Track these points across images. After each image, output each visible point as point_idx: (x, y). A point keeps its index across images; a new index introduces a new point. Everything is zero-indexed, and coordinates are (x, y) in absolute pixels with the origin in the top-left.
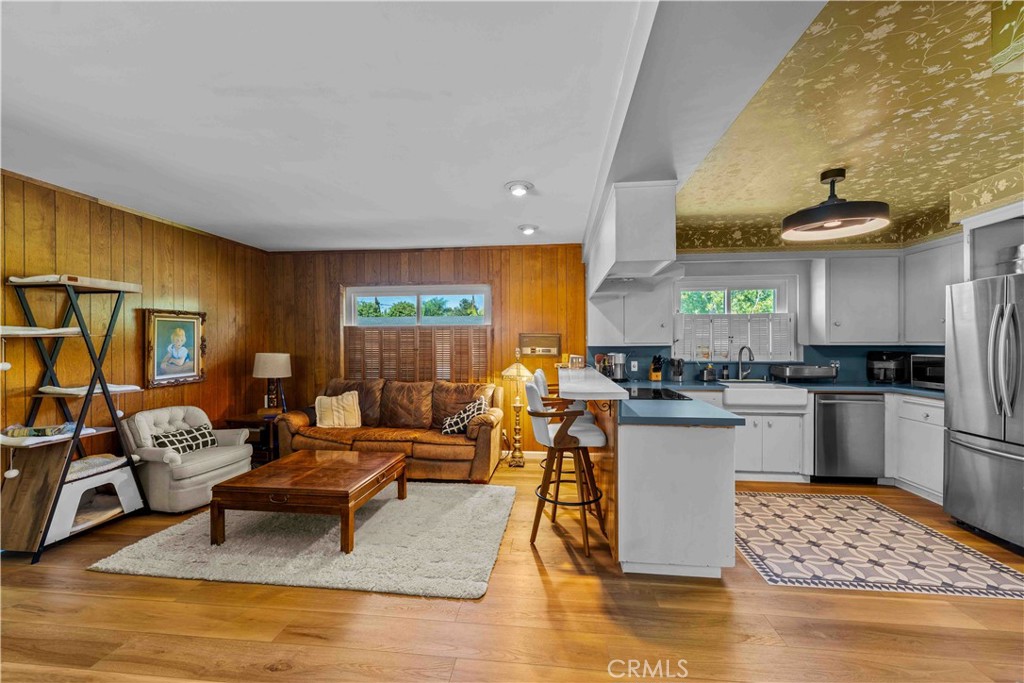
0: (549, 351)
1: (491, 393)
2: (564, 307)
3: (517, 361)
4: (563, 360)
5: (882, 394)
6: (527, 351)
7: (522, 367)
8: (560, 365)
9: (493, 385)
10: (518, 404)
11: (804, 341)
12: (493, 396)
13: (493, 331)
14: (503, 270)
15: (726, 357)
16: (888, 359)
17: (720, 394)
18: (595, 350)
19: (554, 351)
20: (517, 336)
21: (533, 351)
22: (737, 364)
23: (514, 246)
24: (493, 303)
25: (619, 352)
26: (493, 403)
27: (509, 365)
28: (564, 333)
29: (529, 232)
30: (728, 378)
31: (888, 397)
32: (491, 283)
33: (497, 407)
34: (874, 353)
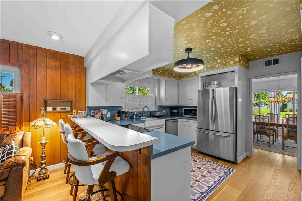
0: (66, 109)
1: (20, 138)
2: (74, 87)
3: (44, 116)
4: (73, 113)
5: (177, 119)
6: (50, 109)
7: (47, 119)
8: (72, 116)
9: (23, 132)
10: (44, 141)
11: (158, 104)
12: (23, 139)
13: (22, 97)
14: (31, 60)
15: (138, 110)
16: (176, 109)
17: (143, 124)
18: (91, 108)
19: (68, 109)
20: (42, 101)
21: (54, 109)
22: (143, 112)
23: (40, 48)
24: (22, 79)
25: (105, 109)
26: (22, 144)
27: (36, 118)
28: (74, 99)
29: (55, 38)
30: (141, 117)
31: (179, 120)
32: (20, 66)
33: (27, 146)
34: (172, 108)
